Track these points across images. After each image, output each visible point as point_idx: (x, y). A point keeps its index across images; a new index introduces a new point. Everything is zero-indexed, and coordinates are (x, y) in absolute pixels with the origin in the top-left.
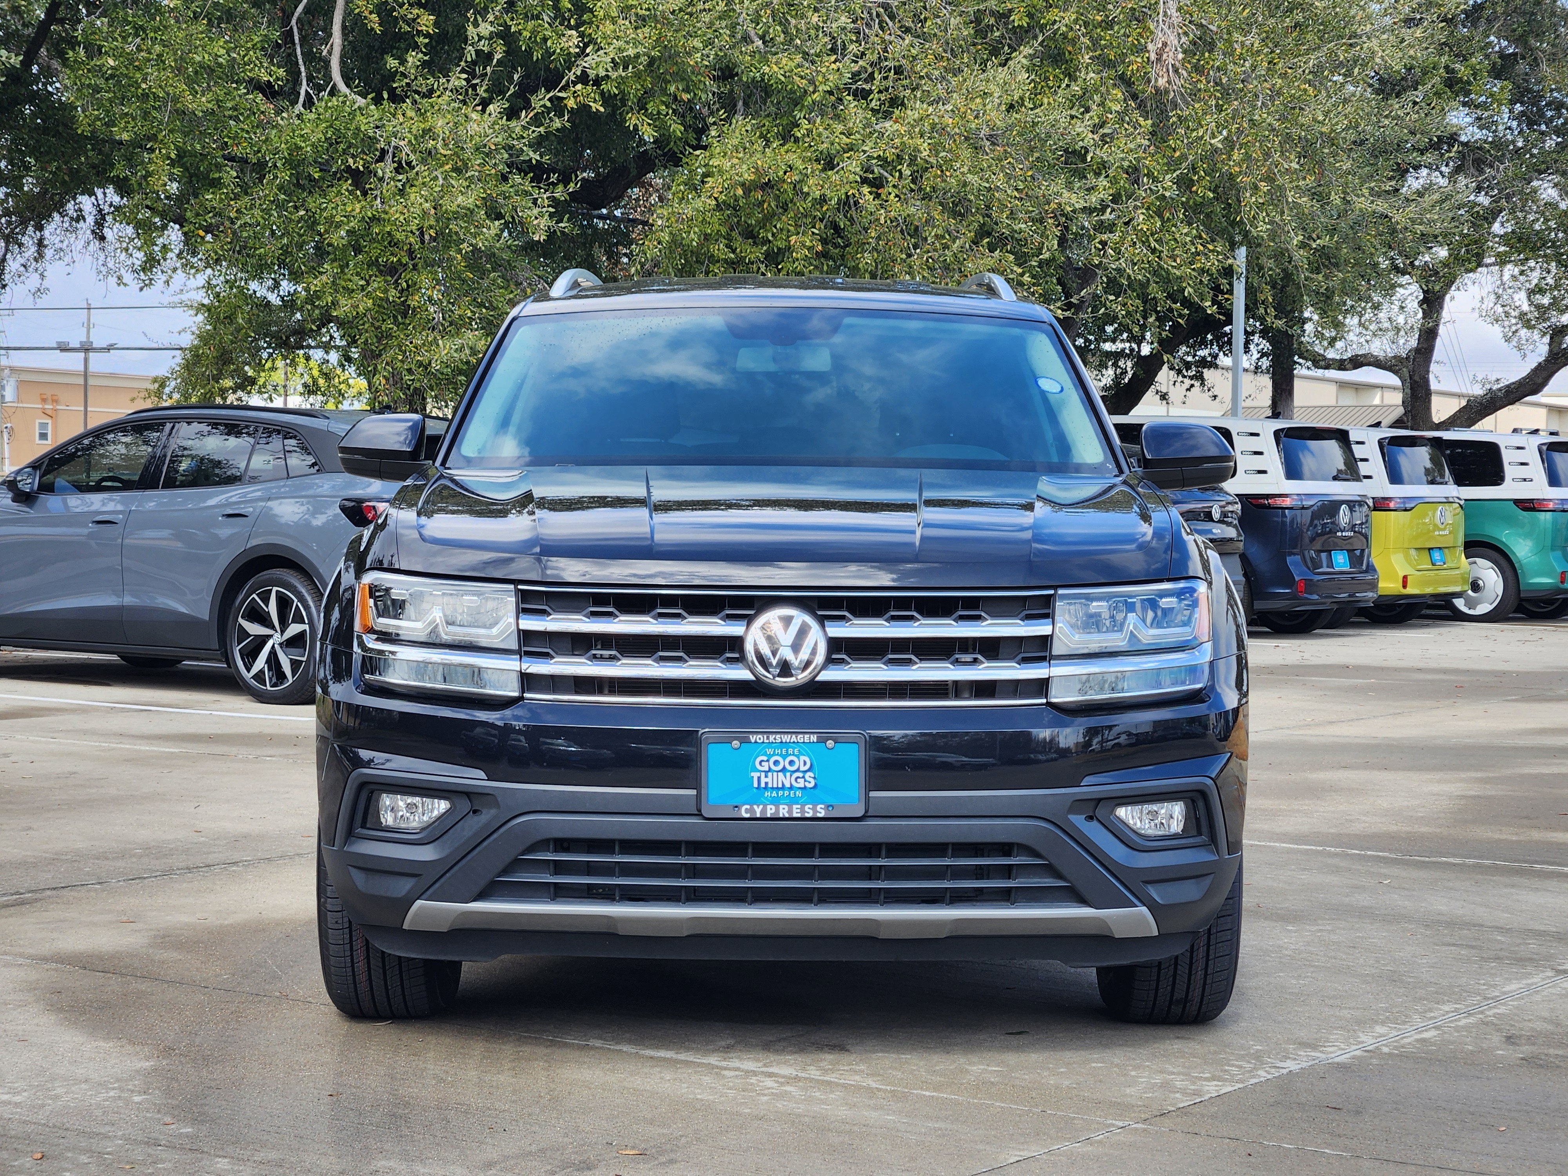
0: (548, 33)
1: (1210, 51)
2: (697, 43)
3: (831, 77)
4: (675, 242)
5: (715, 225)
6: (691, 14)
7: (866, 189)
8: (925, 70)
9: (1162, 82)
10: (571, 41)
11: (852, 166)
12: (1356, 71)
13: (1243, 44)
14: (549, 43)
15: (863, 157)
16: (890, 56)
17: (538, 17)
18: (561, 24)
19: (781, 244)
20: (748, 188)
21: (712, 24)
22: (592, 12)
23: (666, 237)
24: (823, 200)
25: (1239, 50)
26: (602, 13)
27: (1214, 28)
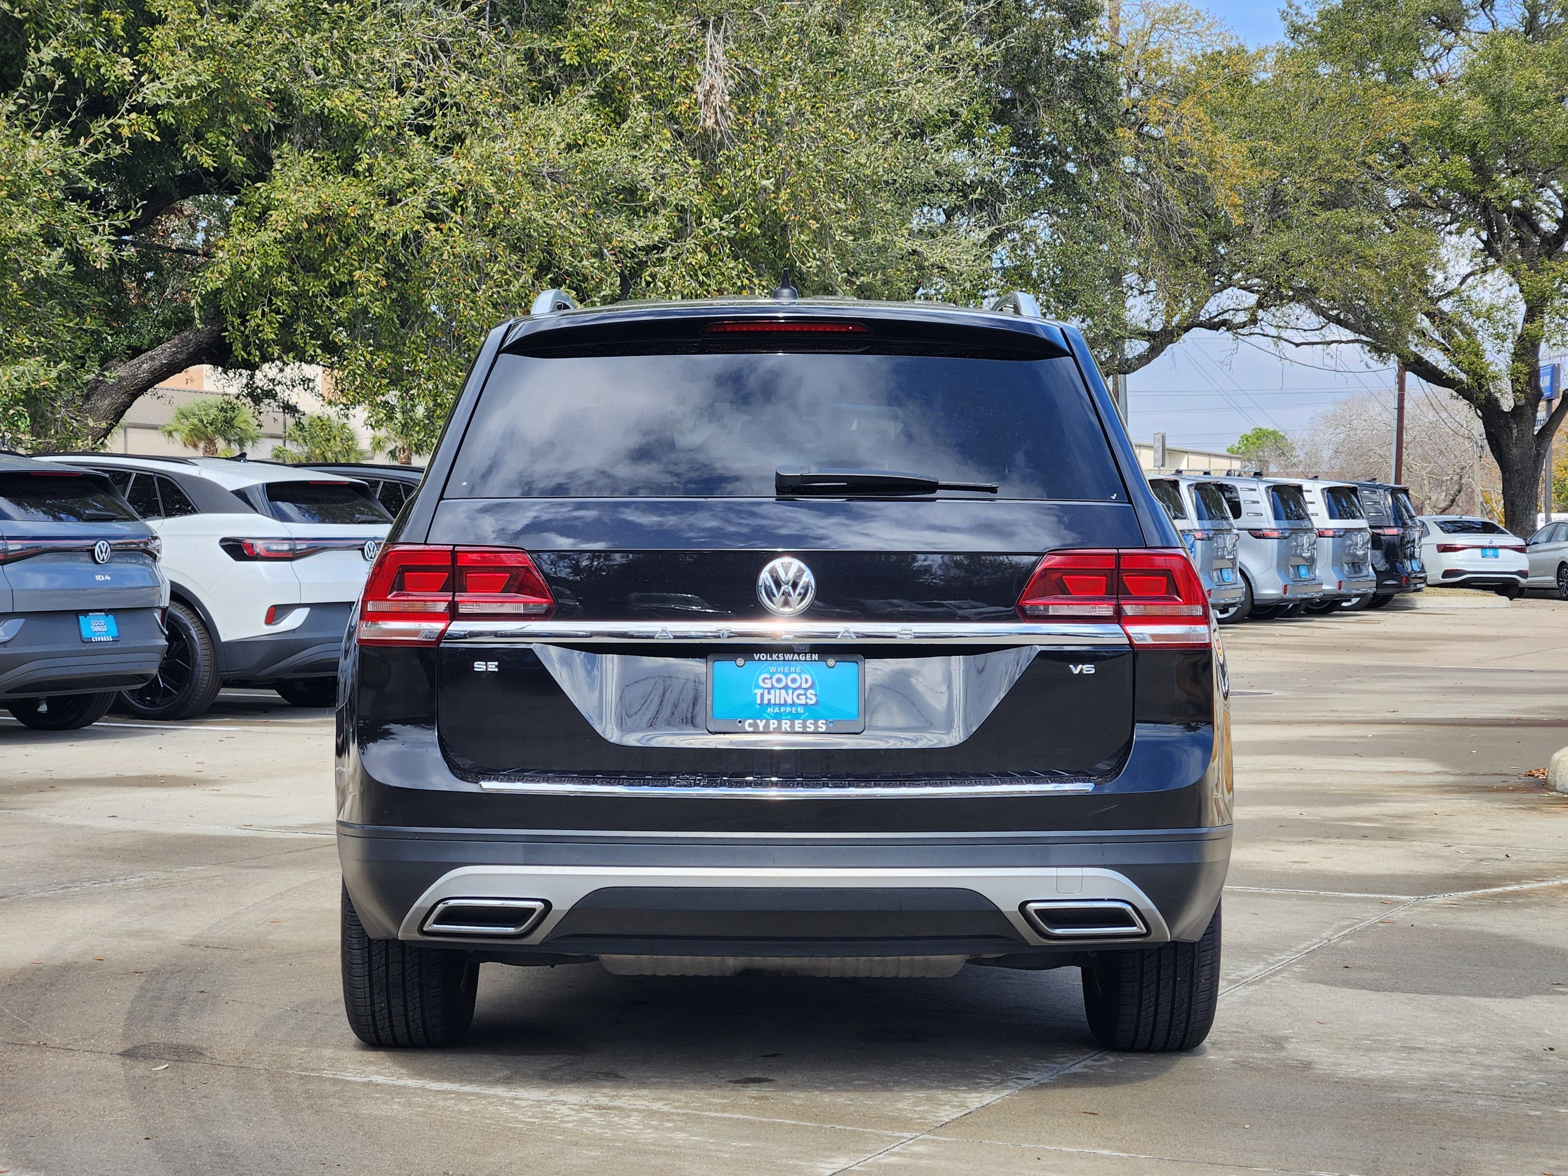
0: (102, 60)
1: (756, 94)
2: (259, 76)
3: (393, 112)
4: (238, 274)
5: (276, 257)
6: (248, 46)
7: (431, 226)
8: (482, 106)
9: (710, 123)
10: (124, 68)
11: (418, 202)
12: (896, 117)
13: (787, 89)
14: (102, 71)
15: (429, 192)
16: (447, 92)
17: (90, 44)
18: (114, 51)
19: (345, 279)
20: (312, 221)
21: (271, 56)
22: (149, 43)
23: (227, 269)
24: (385, 236)
25: (783, 95)
26: (159, 43)
27: (759, 73)
